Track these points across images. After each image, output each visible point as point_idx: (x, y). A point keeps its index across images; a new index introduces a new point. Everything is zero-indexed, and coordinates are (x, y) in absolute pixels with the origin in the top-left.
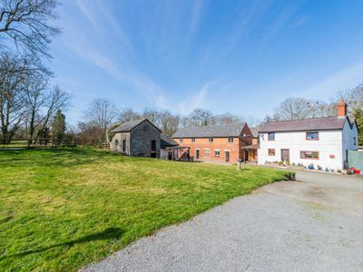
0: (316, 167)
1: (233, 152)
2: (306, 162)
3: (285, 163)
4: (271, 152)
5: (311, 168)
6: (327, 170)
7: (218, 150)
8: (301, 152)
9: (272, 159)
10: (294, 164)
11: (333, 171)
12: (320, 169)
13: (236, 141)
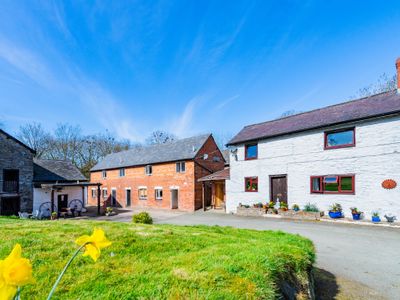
0: (347, 213)
1: (185, 190)
2: (325, 202)
3: (277, 206)
4: (251, 184)
5: (337, 214)
6: (376, 219)
7: (160, 188)
8: (313, 179)
9: (252, 198)
10: (296, 208)
11: (390, 220)
12: (357, 216)
13: (190, 167)
